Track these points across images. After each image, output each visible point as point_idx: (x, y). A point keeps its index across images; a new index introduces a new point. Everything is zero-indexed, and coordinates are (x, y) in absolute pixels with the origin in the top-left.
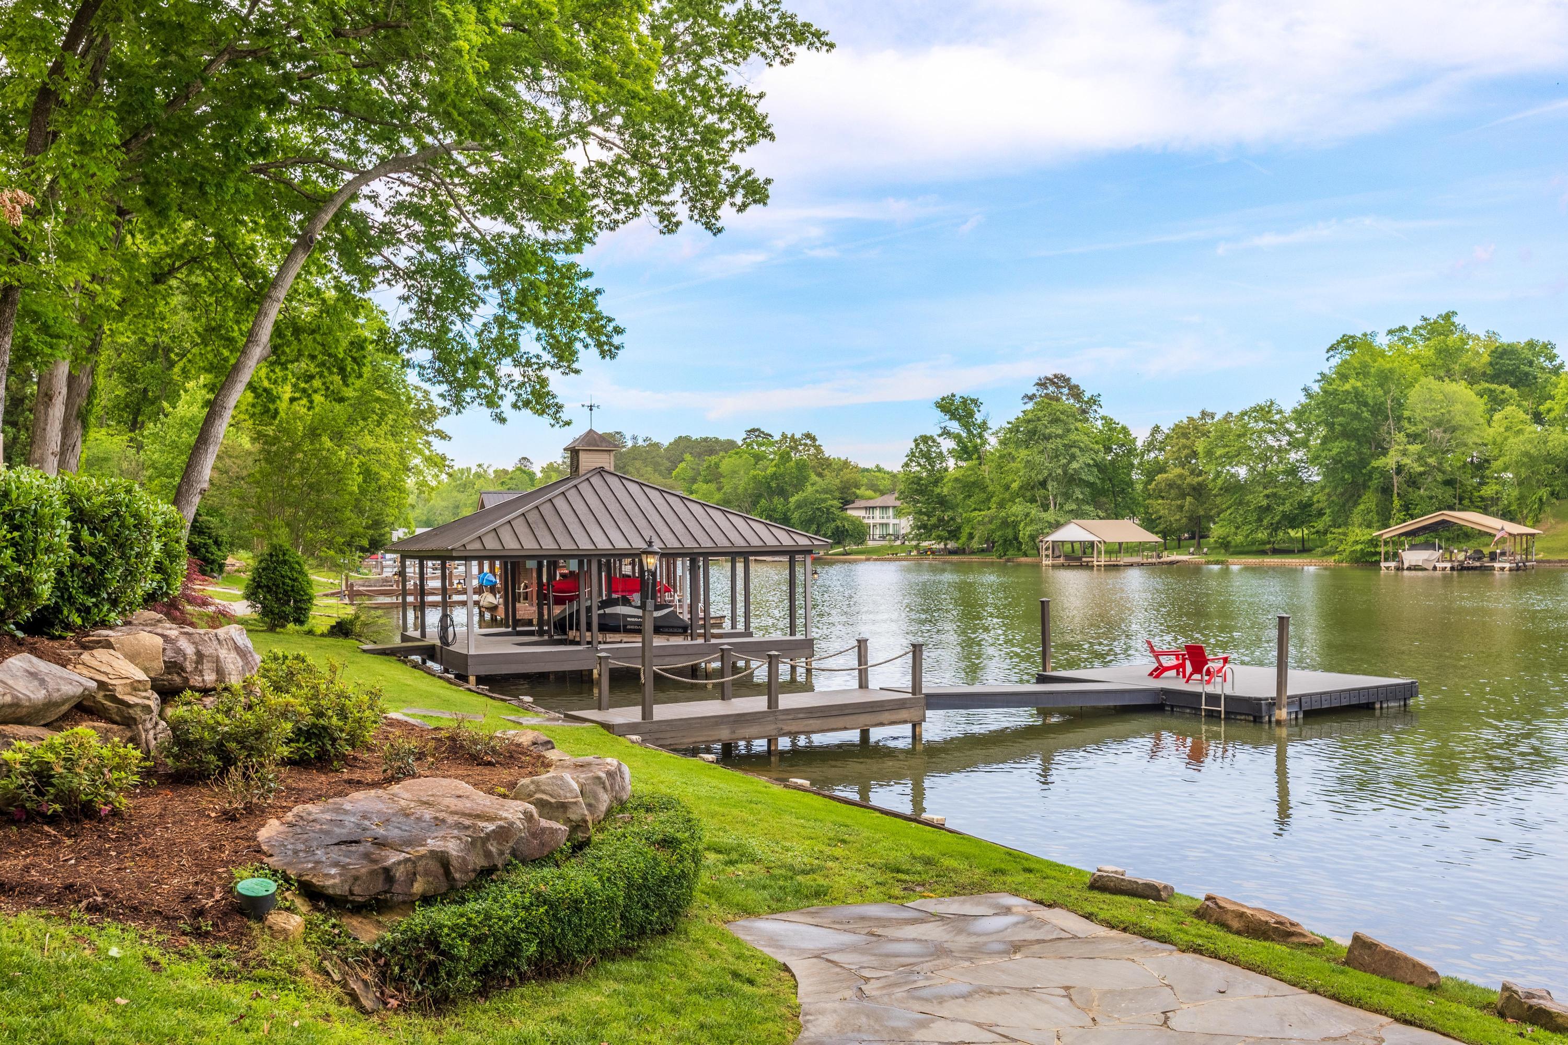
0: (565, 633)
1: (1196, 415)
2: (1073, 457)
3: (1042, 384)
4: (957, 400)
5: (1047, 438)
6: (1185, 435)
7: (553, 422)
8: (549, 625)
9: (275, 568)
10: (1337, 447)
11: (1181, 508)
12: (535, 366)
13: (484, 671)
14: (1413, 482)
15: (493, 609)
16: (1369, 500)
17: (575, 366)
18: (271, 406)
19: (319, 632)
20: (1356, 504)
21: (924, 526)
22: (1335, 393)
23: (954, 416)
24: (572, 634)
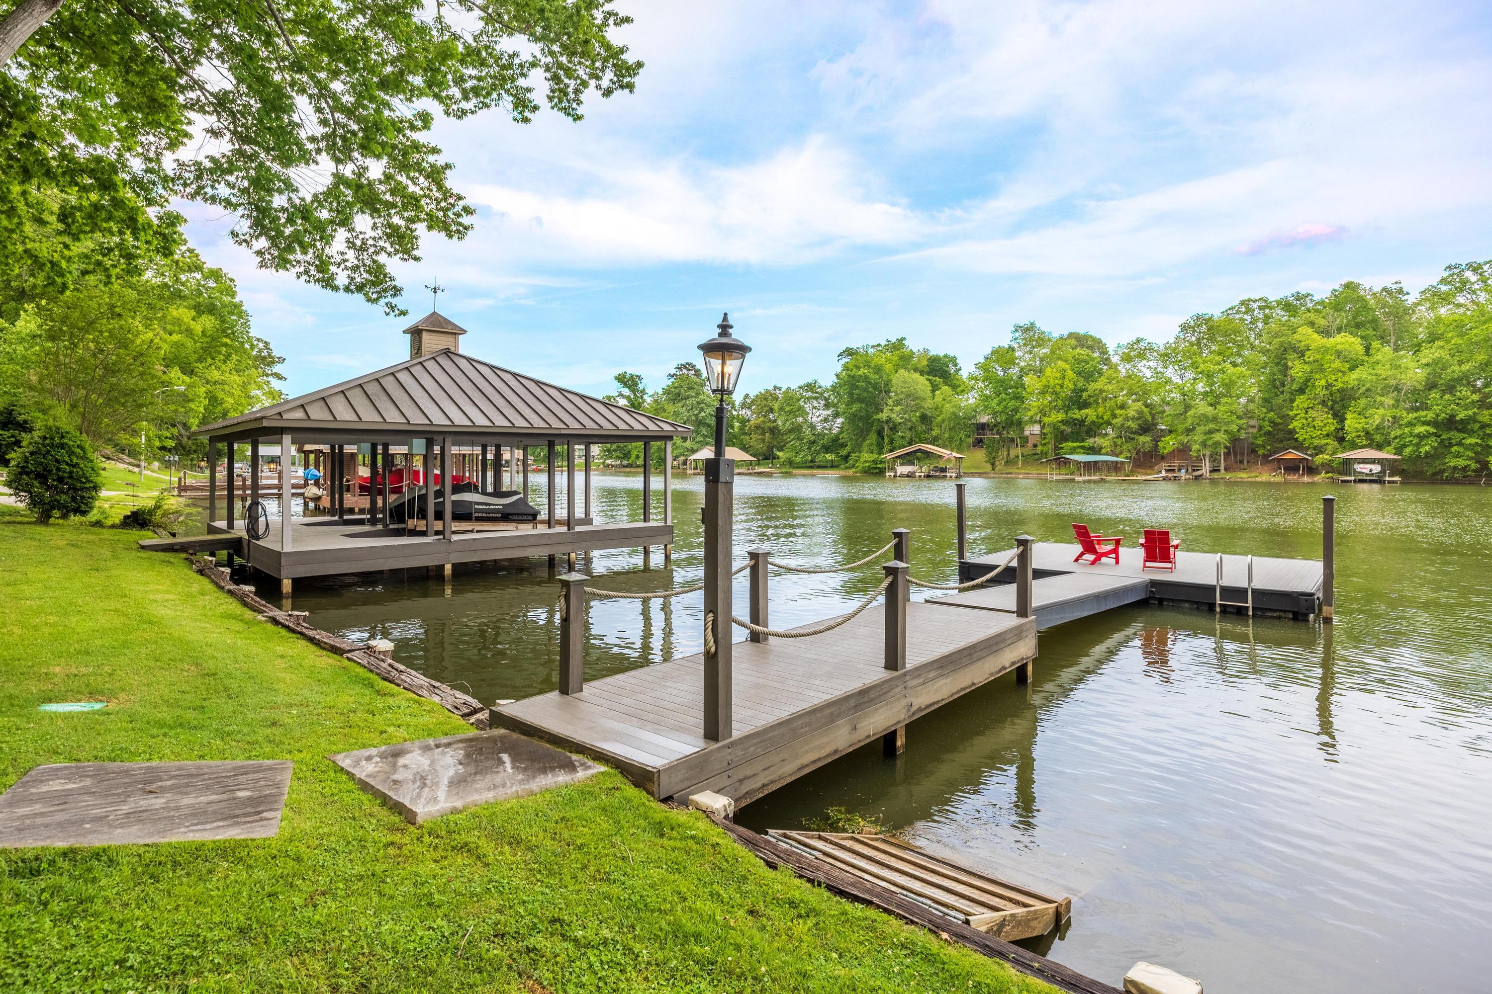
0: (402, 521)
1: (771, 388)
2: (702, 410)
3: (679, 368)
4: (628, 376)
5: (687, 398)
6: (766, 399)
7: (387, 310)
8: (383, 511)
9: (48, 452)
10: (855, 407)
11: (763, 440)
12: (372, 250)
13: (304, 571)
14: (894, 428)
15: (317, 499)
16: (872, 438)
17: (415, 253)
18: (59, 280)
19: (109, 522)
20: (864, 440)
21: (609, 451)
22: (853, 377)
23: (626, 385)
24: (411, 523)
